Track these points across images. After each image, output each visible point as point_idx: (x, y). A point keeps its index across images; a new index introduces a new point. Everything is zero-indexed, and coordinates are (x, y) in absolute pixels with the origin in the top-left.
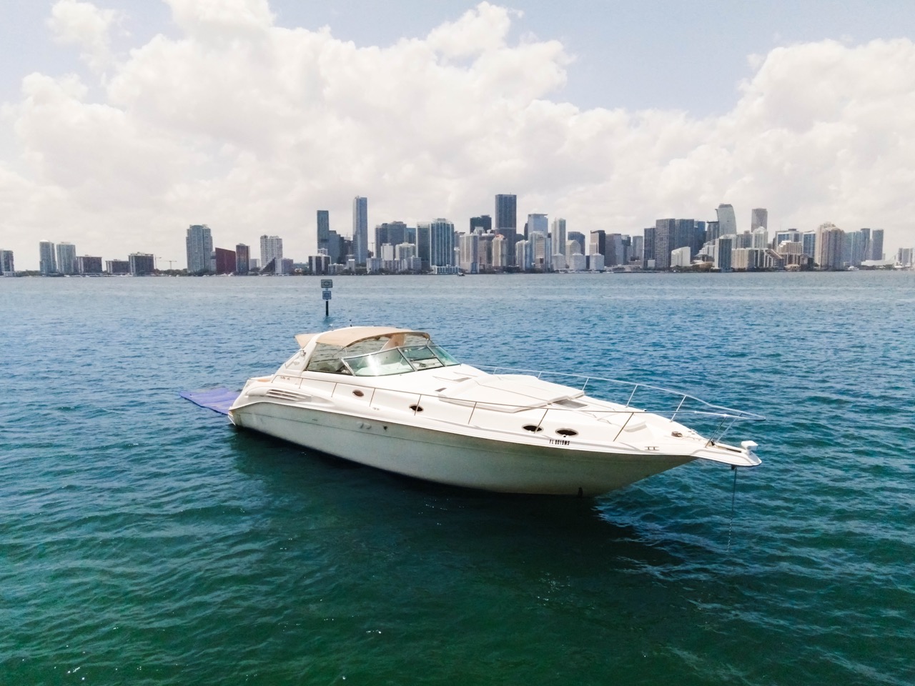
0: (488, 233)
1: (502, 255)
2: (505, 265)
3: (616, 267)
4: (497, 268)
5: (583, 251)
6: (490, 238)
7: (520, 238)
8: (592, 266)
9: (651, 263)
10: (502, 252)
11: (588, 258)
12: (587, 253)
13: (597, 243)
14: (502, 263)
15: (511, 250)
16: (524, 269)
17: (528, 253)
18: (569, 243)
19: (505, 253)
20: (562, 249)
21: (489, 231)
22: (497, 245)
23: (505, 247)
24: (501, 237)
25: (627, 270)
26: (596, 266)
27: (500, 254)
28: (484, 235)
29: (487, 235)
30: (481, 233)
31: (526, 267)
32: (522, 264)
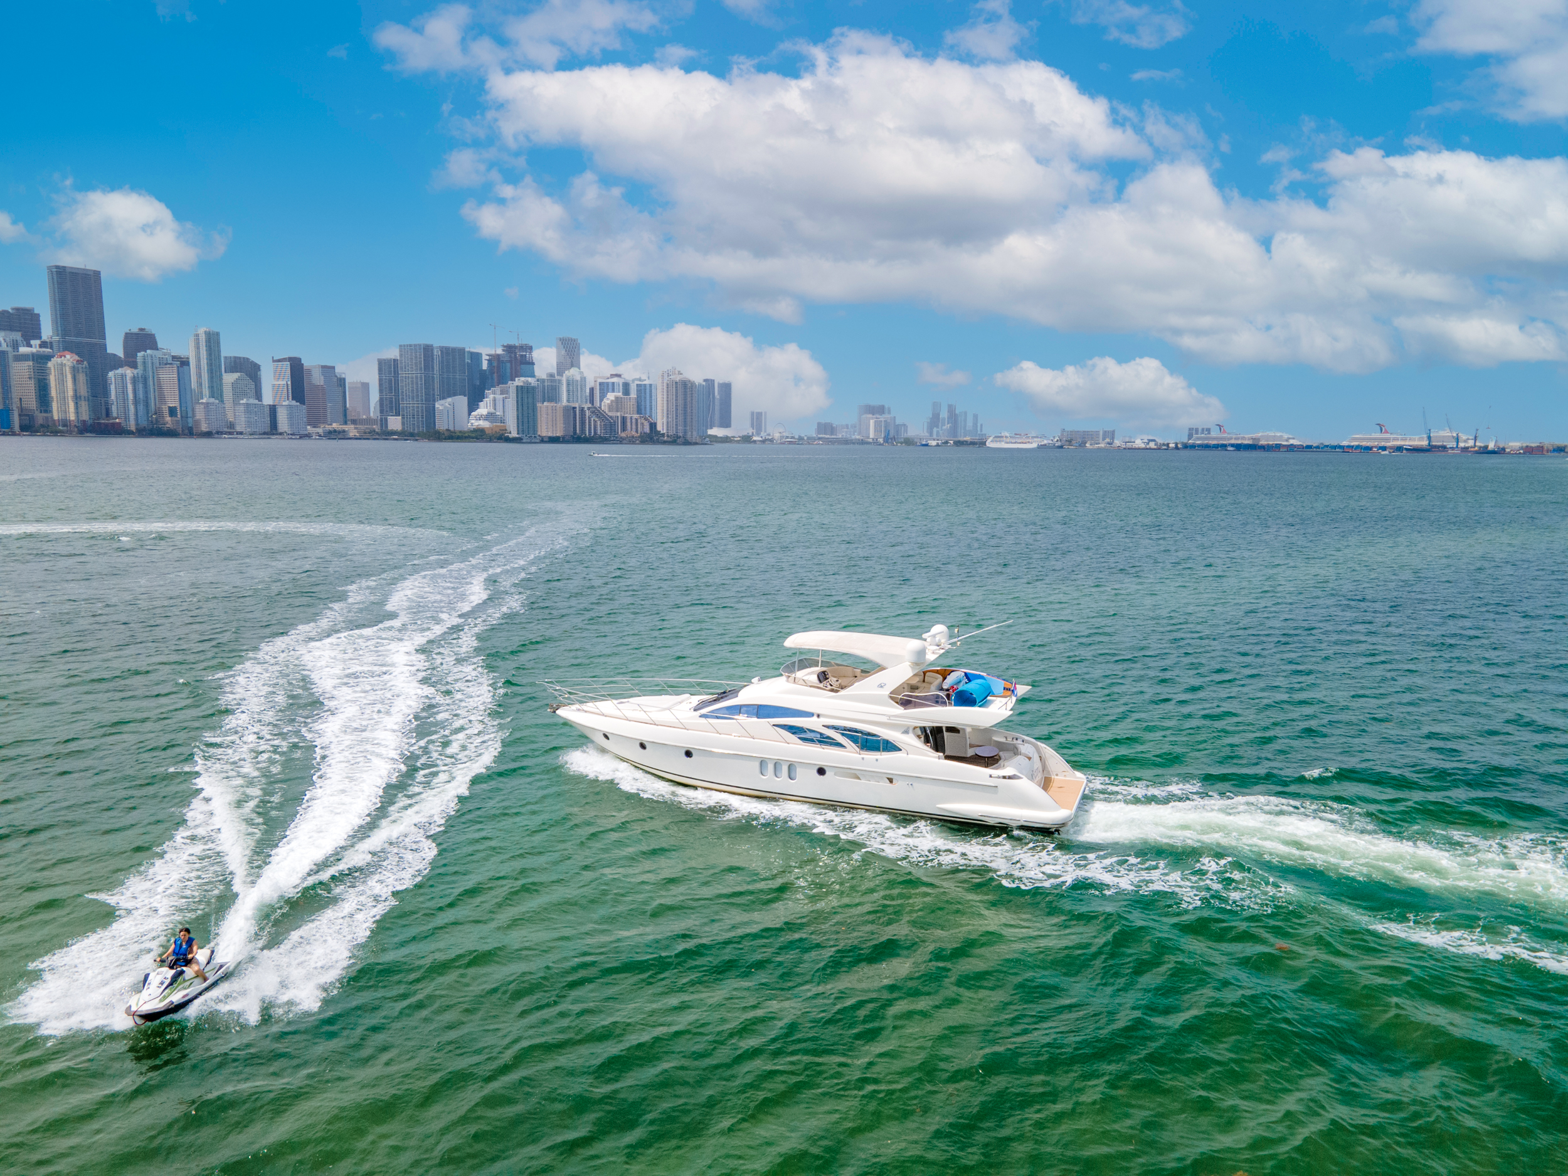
0: (35, 347)
1: (77, 398)
2: (85, 416)
3: (328, 428)
4: (65, 423)
5: (259, 396)
6: (41, 360)
7: (116, 363)
8: (283, 424)
9: (395, 423)
10: (75, 391)
11: (273, 409)
12: (268, 399)
13: (285, 381)
14: (77, 413)
15: (98, 389)
16: (133, 428)
17: (141, 395)
18: (229, 378)
19: (84, 391)
20: (216, 391)
21: (35, 343)
22: (62, 374)
23: (82, 378)
24: (69, 359)
25: (351, 435)
26: (291, 425)
27: (70, 393)
28: (23, 350)
29: (34, 350)
30: (15, 346)
31: (137, 424)
32: (127, 418)
